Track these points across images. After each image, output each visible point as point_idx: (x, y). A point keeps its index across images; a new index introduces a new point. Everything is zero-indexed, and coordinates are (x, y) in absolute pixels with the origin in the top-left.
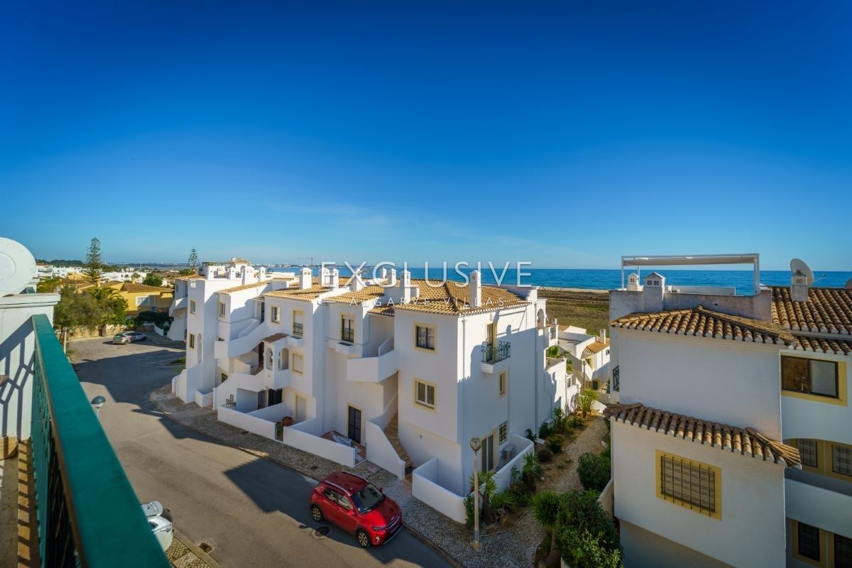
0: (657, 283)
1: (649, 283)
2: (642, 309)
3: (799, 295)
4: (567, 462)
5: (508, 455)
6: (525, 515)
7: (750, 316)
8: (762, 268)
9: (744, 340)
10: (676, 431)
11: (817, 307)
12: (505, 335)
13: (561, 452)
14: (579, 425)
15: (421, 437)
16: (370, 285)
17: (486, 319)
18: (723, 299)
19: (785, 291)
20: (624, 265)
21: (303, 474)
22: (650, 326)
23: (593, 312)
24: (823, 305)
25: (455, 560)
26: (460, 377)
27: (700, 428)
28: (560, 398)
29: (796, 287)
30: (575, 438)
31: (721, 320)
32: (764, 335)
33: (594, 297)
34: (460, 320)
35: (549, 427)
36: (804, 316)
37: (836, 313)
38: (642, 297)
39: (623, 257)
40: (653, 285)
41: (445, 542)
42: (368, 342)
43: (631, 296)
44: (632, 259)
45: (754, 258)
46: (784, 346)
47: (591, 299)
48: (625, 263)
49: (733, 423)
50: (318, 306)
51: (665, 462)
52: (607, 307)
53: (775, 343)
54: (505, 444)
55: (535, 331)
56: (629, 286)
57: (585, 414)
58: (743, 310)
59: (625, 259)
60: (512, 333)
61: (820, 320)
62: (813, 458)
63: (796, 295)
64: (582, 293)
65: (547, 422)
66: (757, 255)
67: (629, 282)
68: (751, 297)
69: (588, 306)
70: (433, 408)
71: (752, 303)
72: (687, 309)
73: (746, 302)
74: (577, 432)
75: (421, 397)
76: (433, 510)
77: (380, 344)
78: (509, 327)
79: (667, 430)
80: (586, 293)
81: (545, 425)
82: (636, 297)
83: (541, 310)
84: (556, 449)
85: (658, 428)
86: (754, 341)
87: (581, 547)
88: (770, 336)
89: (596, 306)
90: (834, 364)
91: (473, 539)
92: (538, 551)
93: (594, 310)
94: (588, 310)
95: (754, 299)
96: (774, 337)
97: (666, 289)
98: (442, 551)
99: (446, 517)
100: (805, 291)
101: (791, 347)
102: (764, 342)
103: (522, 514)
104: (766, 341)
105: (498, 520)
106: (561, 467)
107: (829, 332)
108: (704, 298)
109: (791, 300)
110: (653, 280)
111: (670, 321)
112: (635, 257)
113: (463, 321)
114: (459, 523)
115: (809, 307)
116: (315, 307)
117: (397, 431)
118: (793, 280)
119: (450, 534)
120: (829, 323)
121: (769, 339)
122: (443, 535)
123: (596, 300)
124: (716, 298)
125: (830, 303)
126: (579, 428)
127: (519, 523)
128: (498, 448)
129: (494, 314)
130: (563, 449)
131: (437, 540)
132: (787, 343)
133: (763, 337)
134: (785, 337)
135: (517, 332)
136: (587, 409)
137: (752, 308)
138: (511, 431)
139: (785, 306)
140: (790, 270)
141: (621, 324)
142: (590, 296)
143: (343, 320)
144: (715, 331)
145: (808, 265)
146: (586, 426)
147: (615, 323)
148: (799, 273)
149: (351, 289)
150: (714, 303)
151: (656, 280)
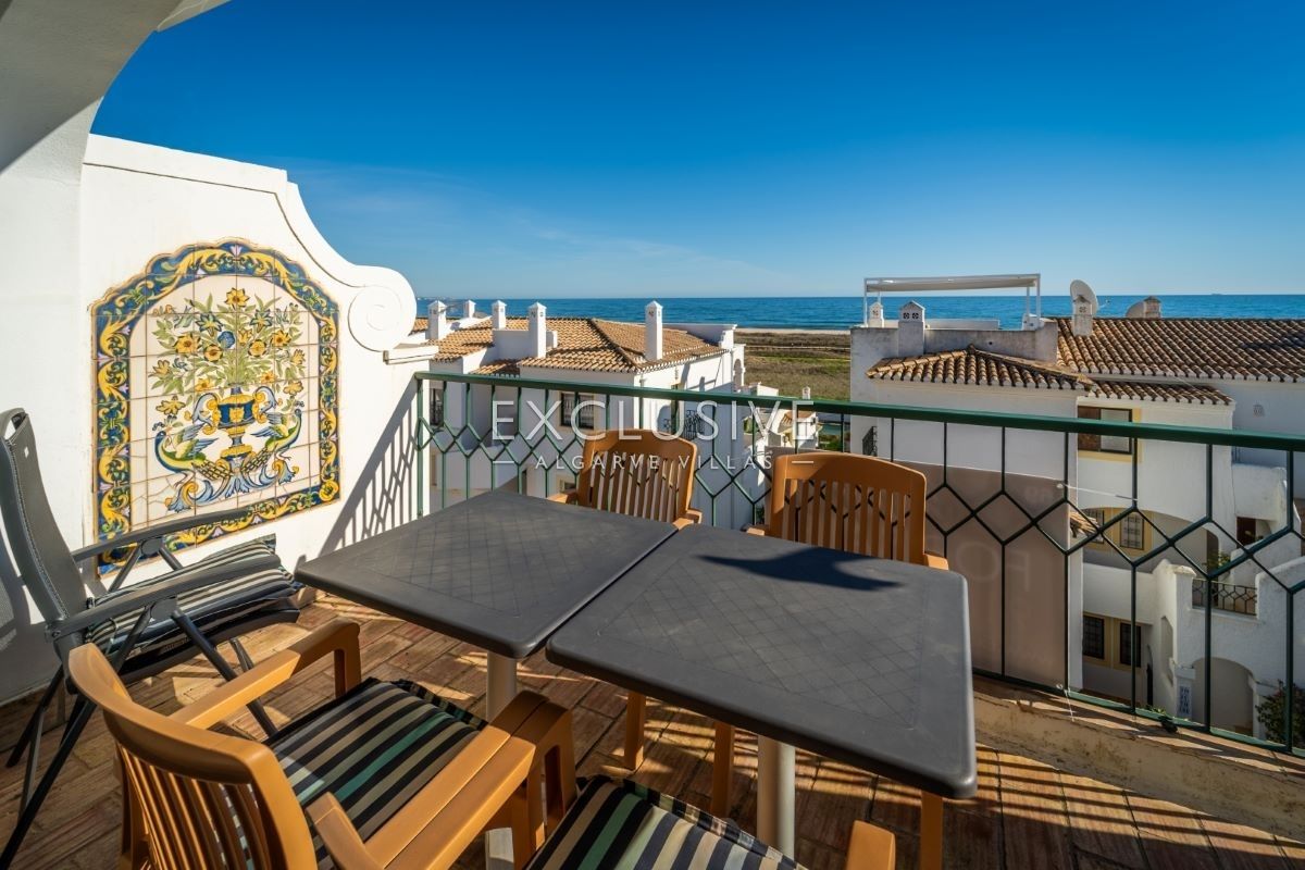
0: (916, 316)
1: (906, 315)
2: (896, 352)
3: (1083, 328)
7: (1031, 356)
8: (1044, 293)
9: (1037, 387)
11: (1103, 343)
16: (461, 330)
17: (670, 376)
18: (1000, 335)
19: (1063, 322)
20: (868, 291)
22: (919, 375)
23: (776, 364)
24: (1110, 339)
29: (1079, 318)
31: (1005, 363)
32: (1060, 379)
33: (775, 340)
34: (637, 380)
36: (1091, 354)
37: (1125, 348)
38: (896, 335)
39: (866, 280)
40: (911, 318)
43: (881, 335)
44: (876, 282)
45: (1033, 280)
46: (1084, 392)
47: (770, 343)
48: (869, 288)
52: (848, 353)
53: (1073, 388)
55: (736, 382)
56: (871, 321)
58: (1023, 348)
59: (868, 282)
60: (708, 388)
61: (1109, 358)
63: (1079, 328)
64: (756, 334)
66: (1038, 275)
67: (872, 315)
68: (1033, 332)
69: (767, 355)
71: (1034, 340)
72: (960, 350)
73: (1028, 339)
78: (702, 379)
80: (764, 335)
82: (888, 337)
83: (738, 361)
86: (1049, 387)
88: (1067, 380)
89: (779, 355)
90: (1129, 412)
93: (776, 360)
94: (767, 359)
95: (1037, 335)
96: (1072, 381)
97: (928, 325)
100: (1089, 323)
101: (1092, 394)
102: (1061, 388)
104: (1064, 386)
107: (1122, 373)
108: (975, 335)
109: (1072, 334)
110: (909, 311)
111: (941, 367)
112: (881, 279)
113: (641, 381)
115: (1094, 343)
118: (1075, 308)
120: (1120, 362)
121: (1066, 385)
123: (779, 345)
124: (991, 334)
125: (1116, 336)
129: (681, 368)
132: (1087, 388)
133: (1058, 381)
134: (1085, 381)
135: (712, 386)
137: (1034, 347)
139: (1067, 342)
140: (1069, 294)
141: (881, 374)
142: (768, 339)
144: (1001, 376)
145: (1090, 286)
147: (874, 373)
148: (1082, 299)
150: (988, 341)
151: (915, 312)
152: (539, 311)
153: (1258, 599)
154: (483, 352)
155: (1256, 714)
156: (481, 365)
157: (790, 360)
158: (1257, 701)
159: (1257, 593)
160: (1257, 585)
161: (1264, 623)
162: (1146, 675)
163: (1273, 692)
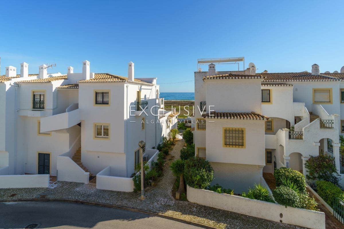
4: (172, 157)
5: (146, 159)
6: (162, 180)
9: (251, 78)
10: (231, 117)
12: (144, 99)
13: (169, 154)
14: (173, 144)
15: (98, 157)
17: (136, 88)
21: (3, 201)
22: (218, 78)
25: (133, 208)
26: (125, 118)
27: (238, 115)
28: (164, 135)
29: (252, 71)
30: (172, 149)
34: (125, 85)
35: (161, 146)
39: (198, 59)
40: (212, 68)
41: (125, 202)
42: (57, 107)
43: (203, 74)
45: (243, 59)
48: (199, 62)
49: (247, 112)
50: (10, 86)
51: (226, 131)
53: (261, 78)
54: (145, 154)
55: (155, 100)
57: (174, 139)
60: (147, 99)
62: (271, 127)
65: (160, 144)
66: (244, 57)
70: (108, 138)
74: (172, 147)
75: (99, 133)
76: (112, 191)
77: (67, 108)
78: (145, 96)
79: (227, 117)
81: (159, 145)
82: (205, 74)
83: (157, 90)
84: (166, 153)
85: (224, 117)
87: (199, 175)
90: (269, 91)
91: (140, 196)
92: (172, 191)
95: (245, 72)
98: (124, 207)
99: (121, 192)
100: (255, 73)
102: (257, 78)
103: (160, 180)
105: (150, 185)
106: (170, 160)
110: (212, 66)
112: (202, 59)
113: (127, 86)
114: (129, 192)
116: (8, 87)
117: (81, 159)
118: (251, 69)
119: (126, 198)
121: (259, 77)
122: (122, 200)
124: (233, 72)
126: (173, 145)
127: (160, 183)
128: (142, 155)
129: (140, 86)
130: (169, 153)
131: (119, 203)
135: (148, 99)
136: (174, 138)
138: (146, 148)
143: (34, 96)
146: (175, 144)
149: (38, 77)
151: (213, 66)
152: (87, 63)
153: (303, 135)
154: (63, 80)
155: (304, 166)
156: (61, 86)
157: (167, 107)
158: (304, 162)
159: (303, 133)
160: (303, 130)
161: (305, 141)
162: (273, 164)
163: (307, 159)
